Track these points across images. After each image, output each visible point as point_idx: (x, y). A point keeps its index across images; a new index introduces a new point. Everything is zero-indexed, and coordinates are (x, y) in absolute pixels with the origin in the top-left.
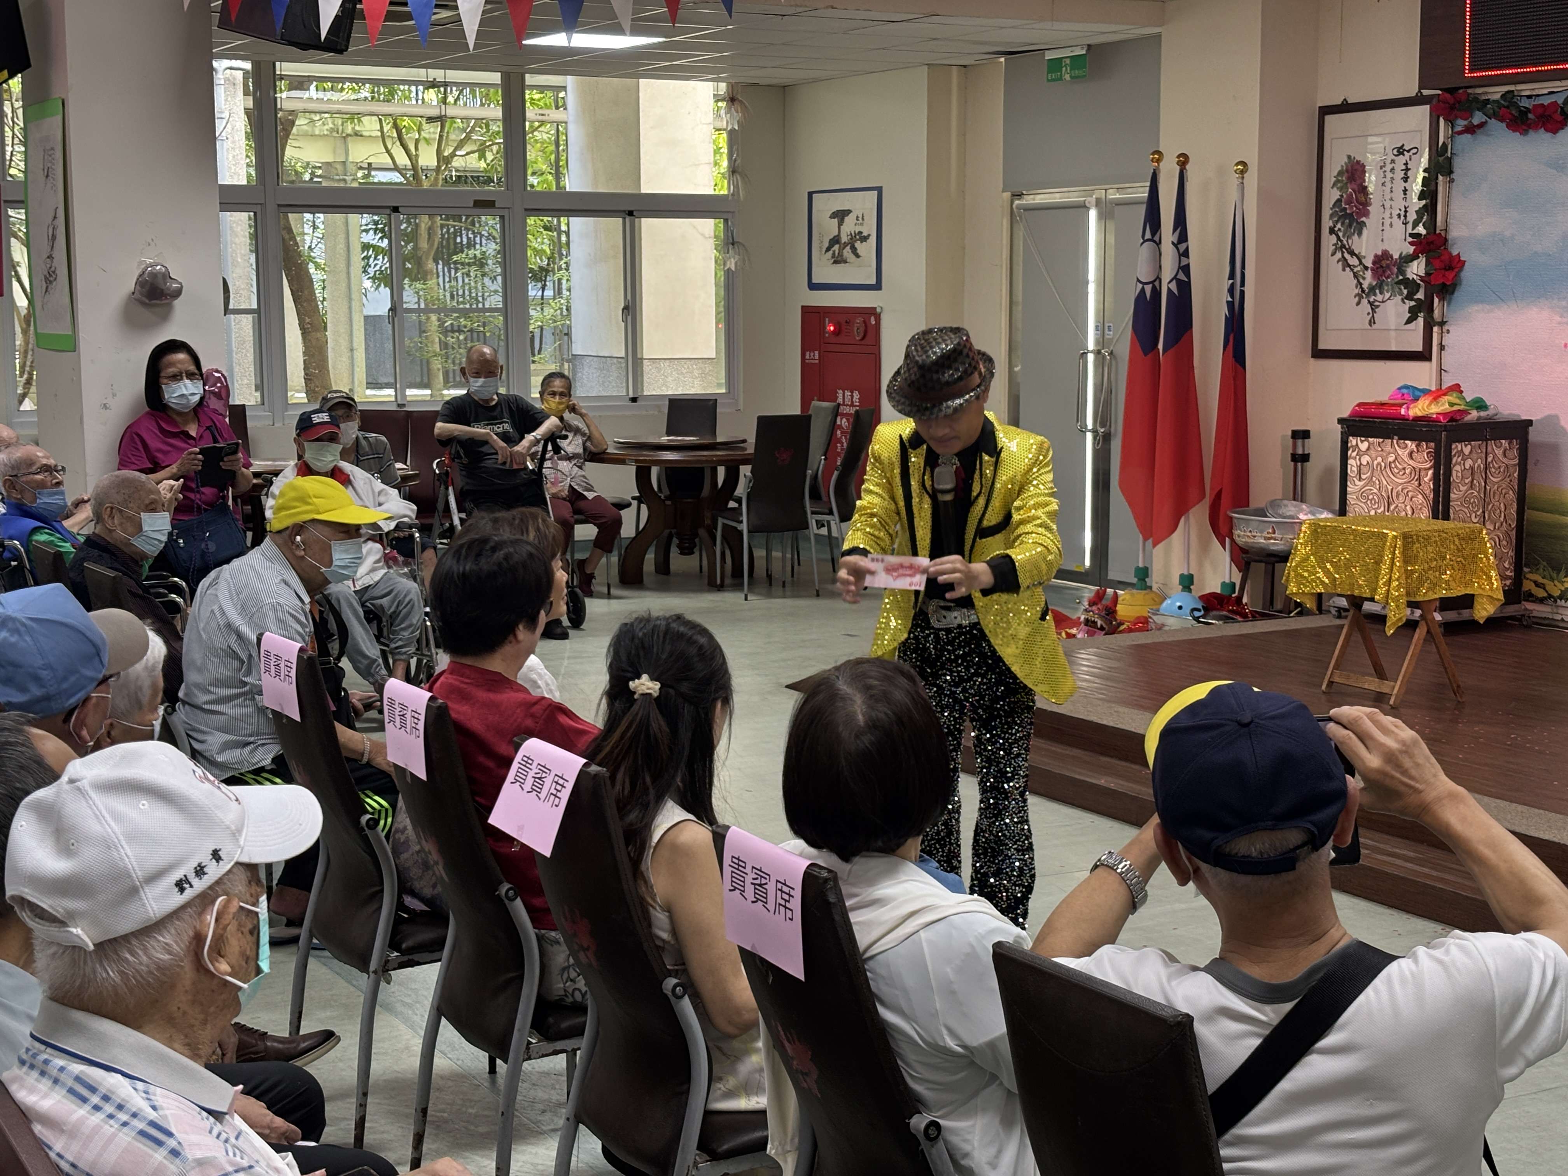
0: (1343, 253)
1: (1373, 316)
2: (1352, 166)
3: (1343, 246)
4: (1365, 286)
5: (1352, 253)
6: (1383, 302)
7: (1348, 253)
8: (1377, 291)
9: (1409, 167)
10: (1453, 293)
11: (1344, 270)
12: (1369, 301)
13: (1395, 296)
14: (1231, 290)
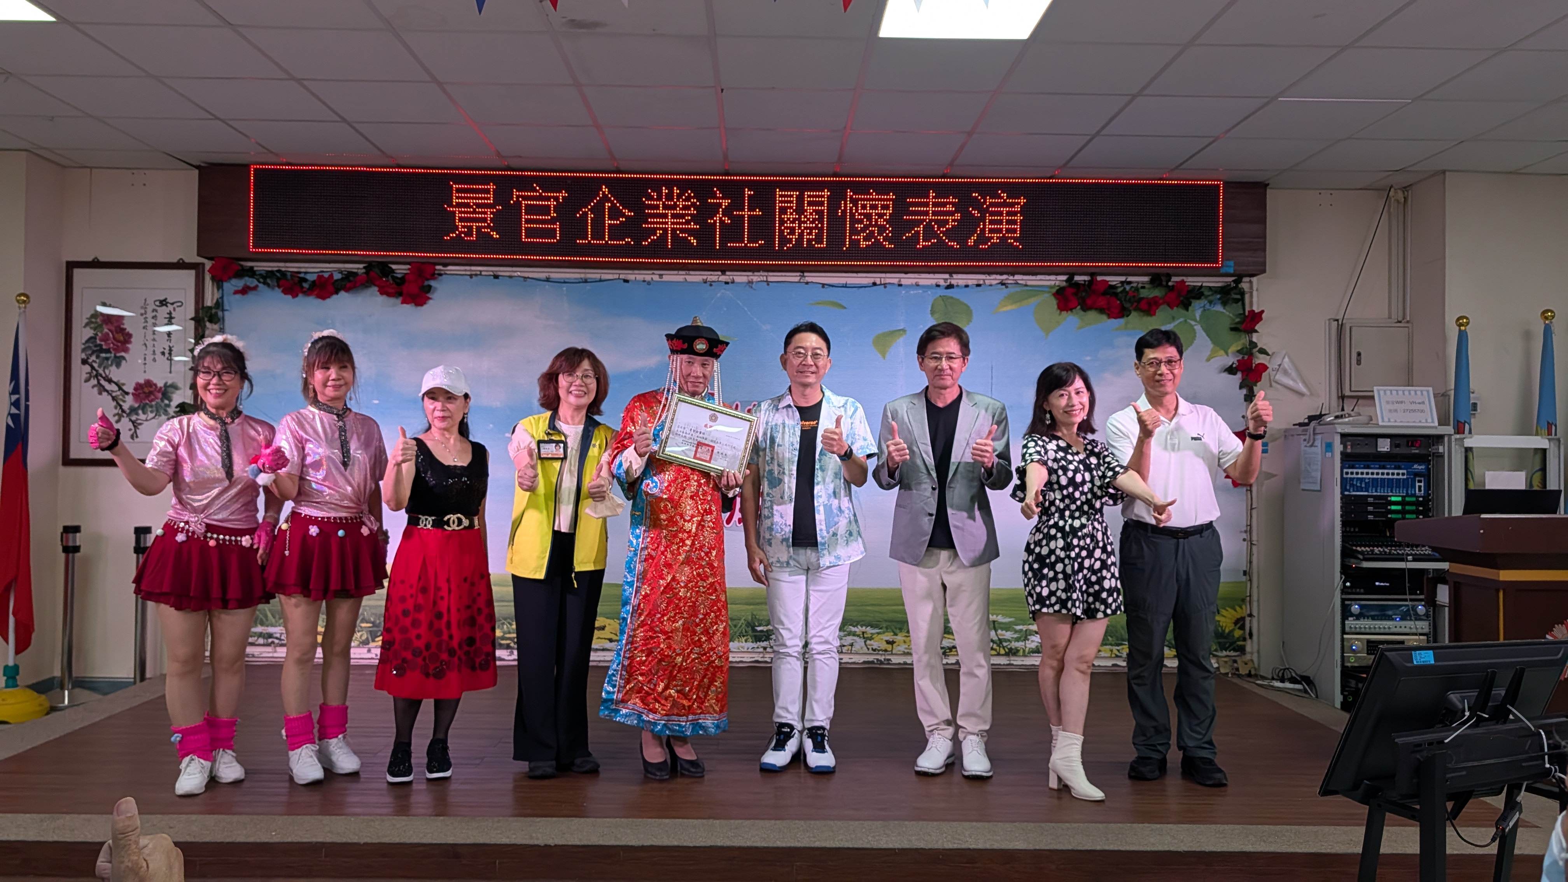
0: (98, 381)
1: (135, 432)
3: (98, 375)
4: (126, 406)
5: (110, 381)
6: (146, 420)
7: (105, 380)
8: (140, 412)
12: (130, 420)
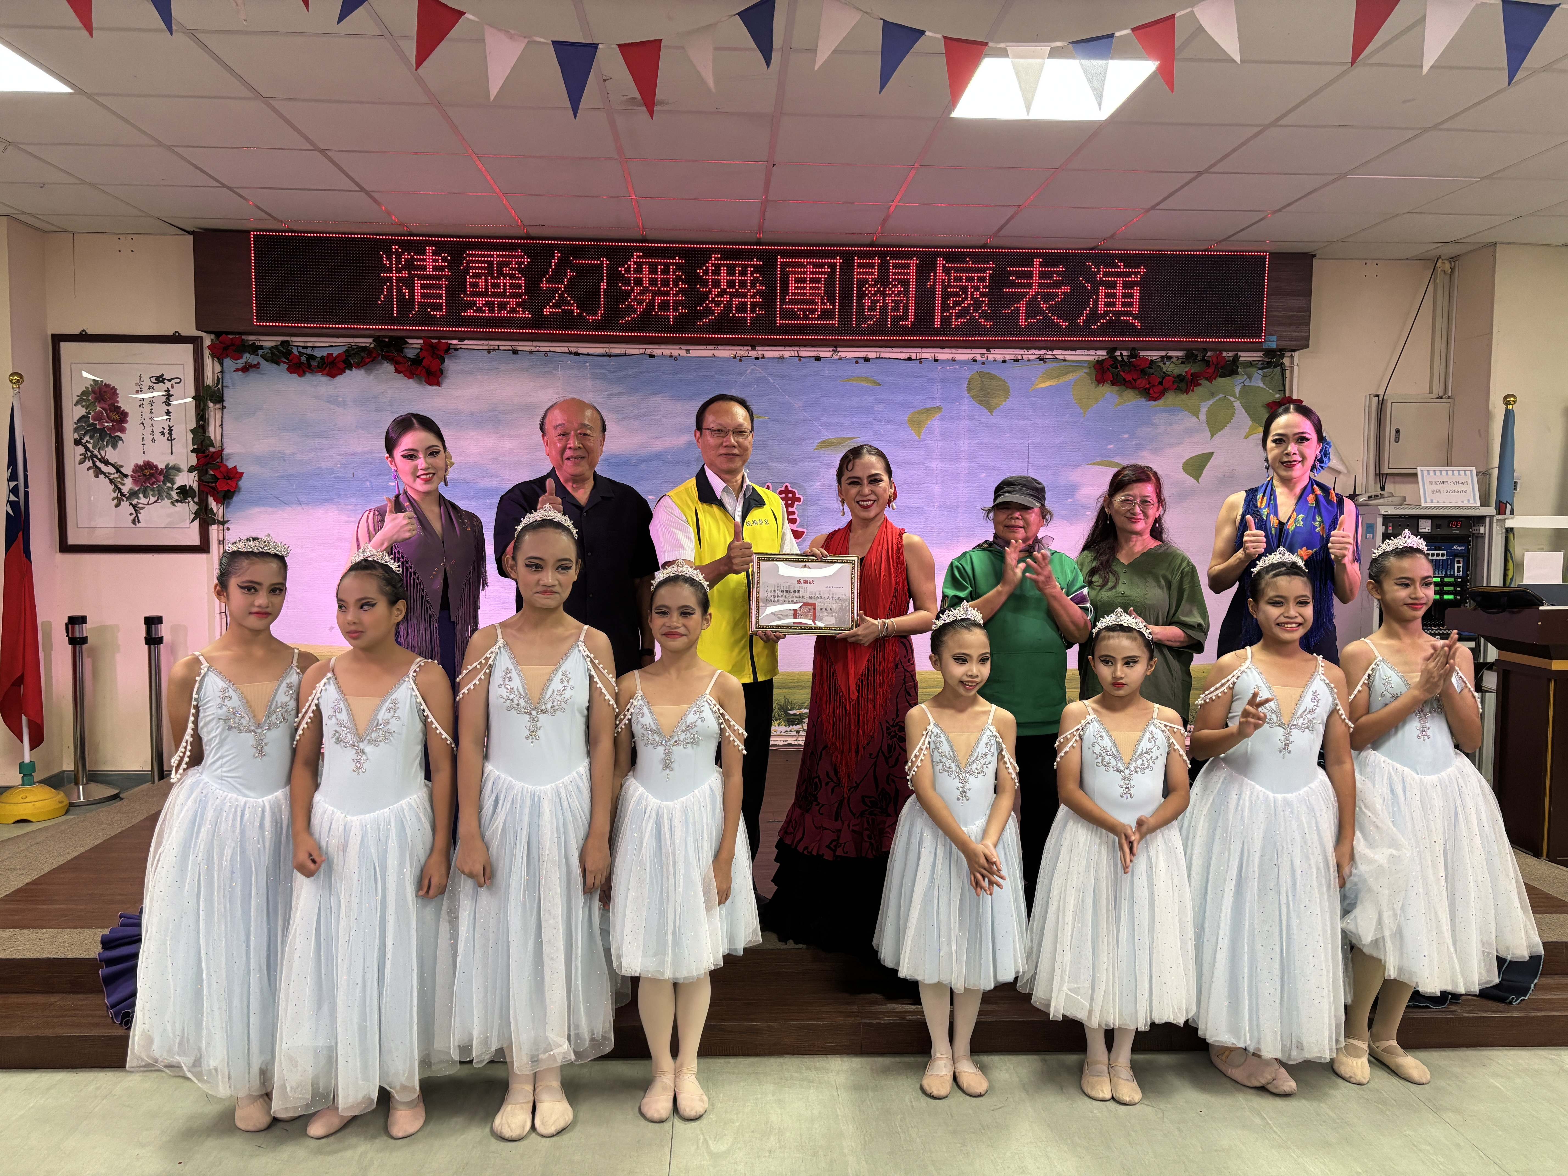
0: (94, 462)
1: (137, 516)
2: (100, 388)
3: (93, 456)
4: (125, 490)
6: (148, 504)
7: (101, 461)
8: (141, 495)
9: (171, 393)
10: (232, 498)
11: (97, 476)
12: (131, 504)
13: (163, 499)
14: (14, 491)
